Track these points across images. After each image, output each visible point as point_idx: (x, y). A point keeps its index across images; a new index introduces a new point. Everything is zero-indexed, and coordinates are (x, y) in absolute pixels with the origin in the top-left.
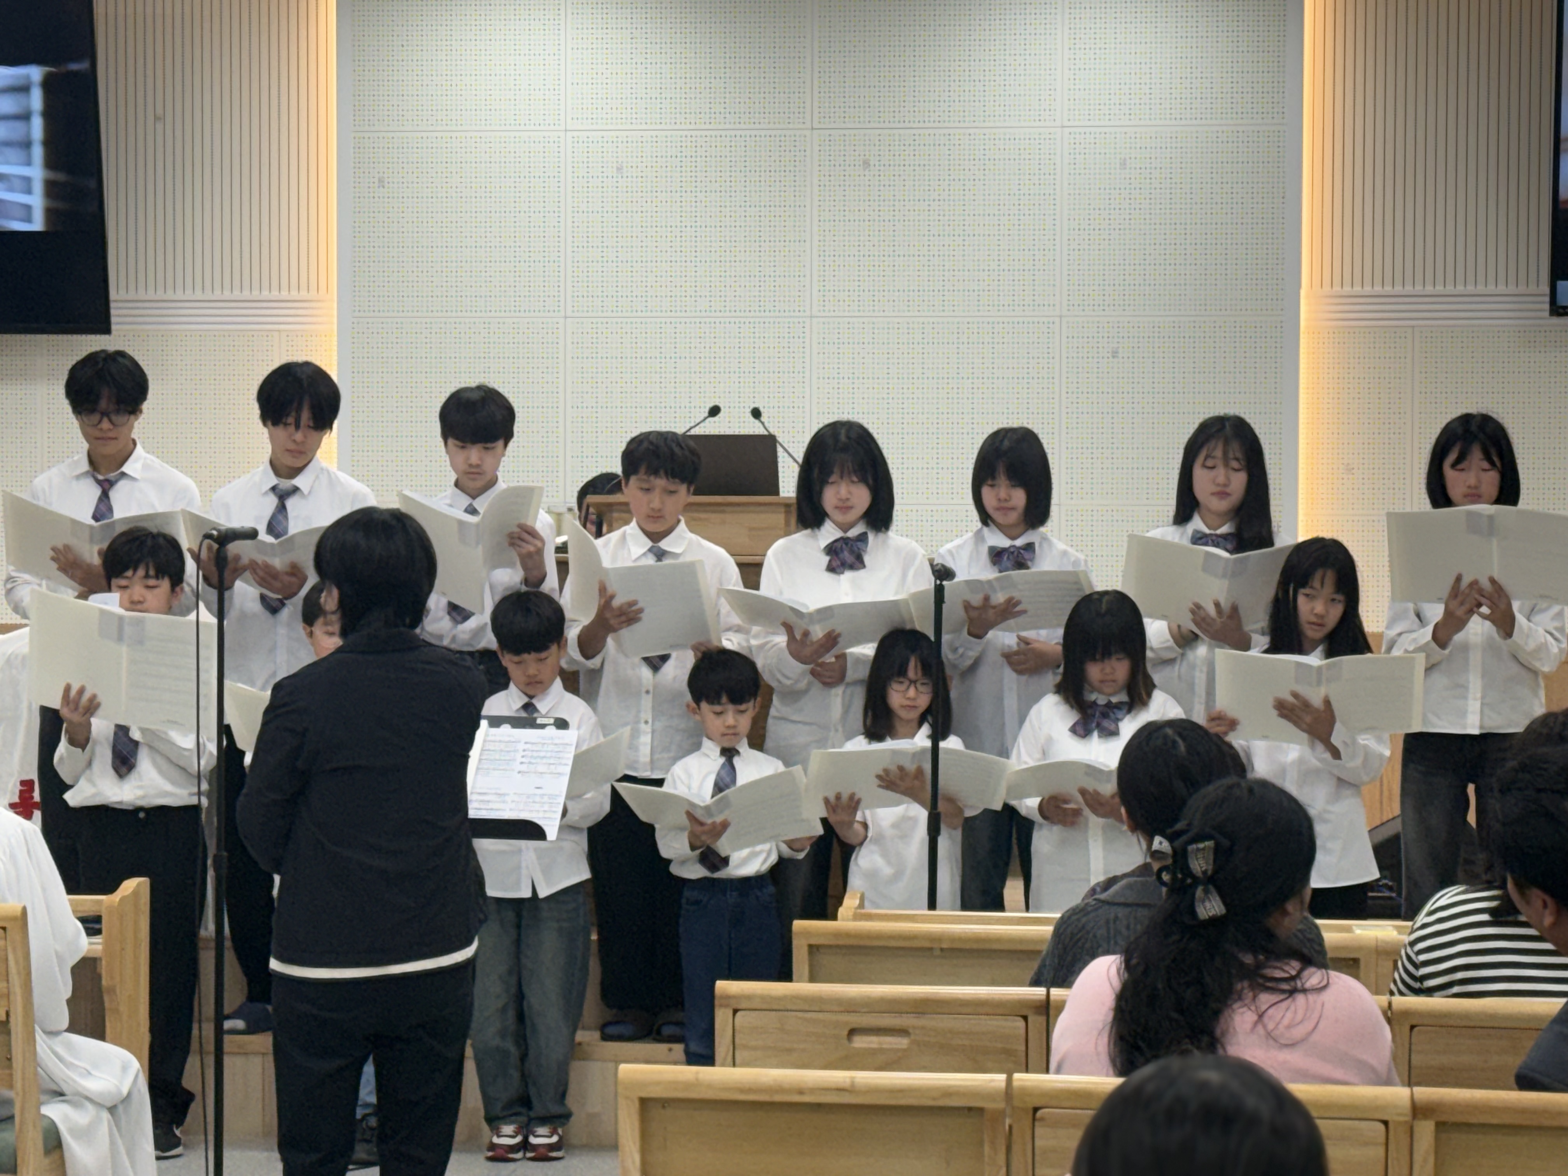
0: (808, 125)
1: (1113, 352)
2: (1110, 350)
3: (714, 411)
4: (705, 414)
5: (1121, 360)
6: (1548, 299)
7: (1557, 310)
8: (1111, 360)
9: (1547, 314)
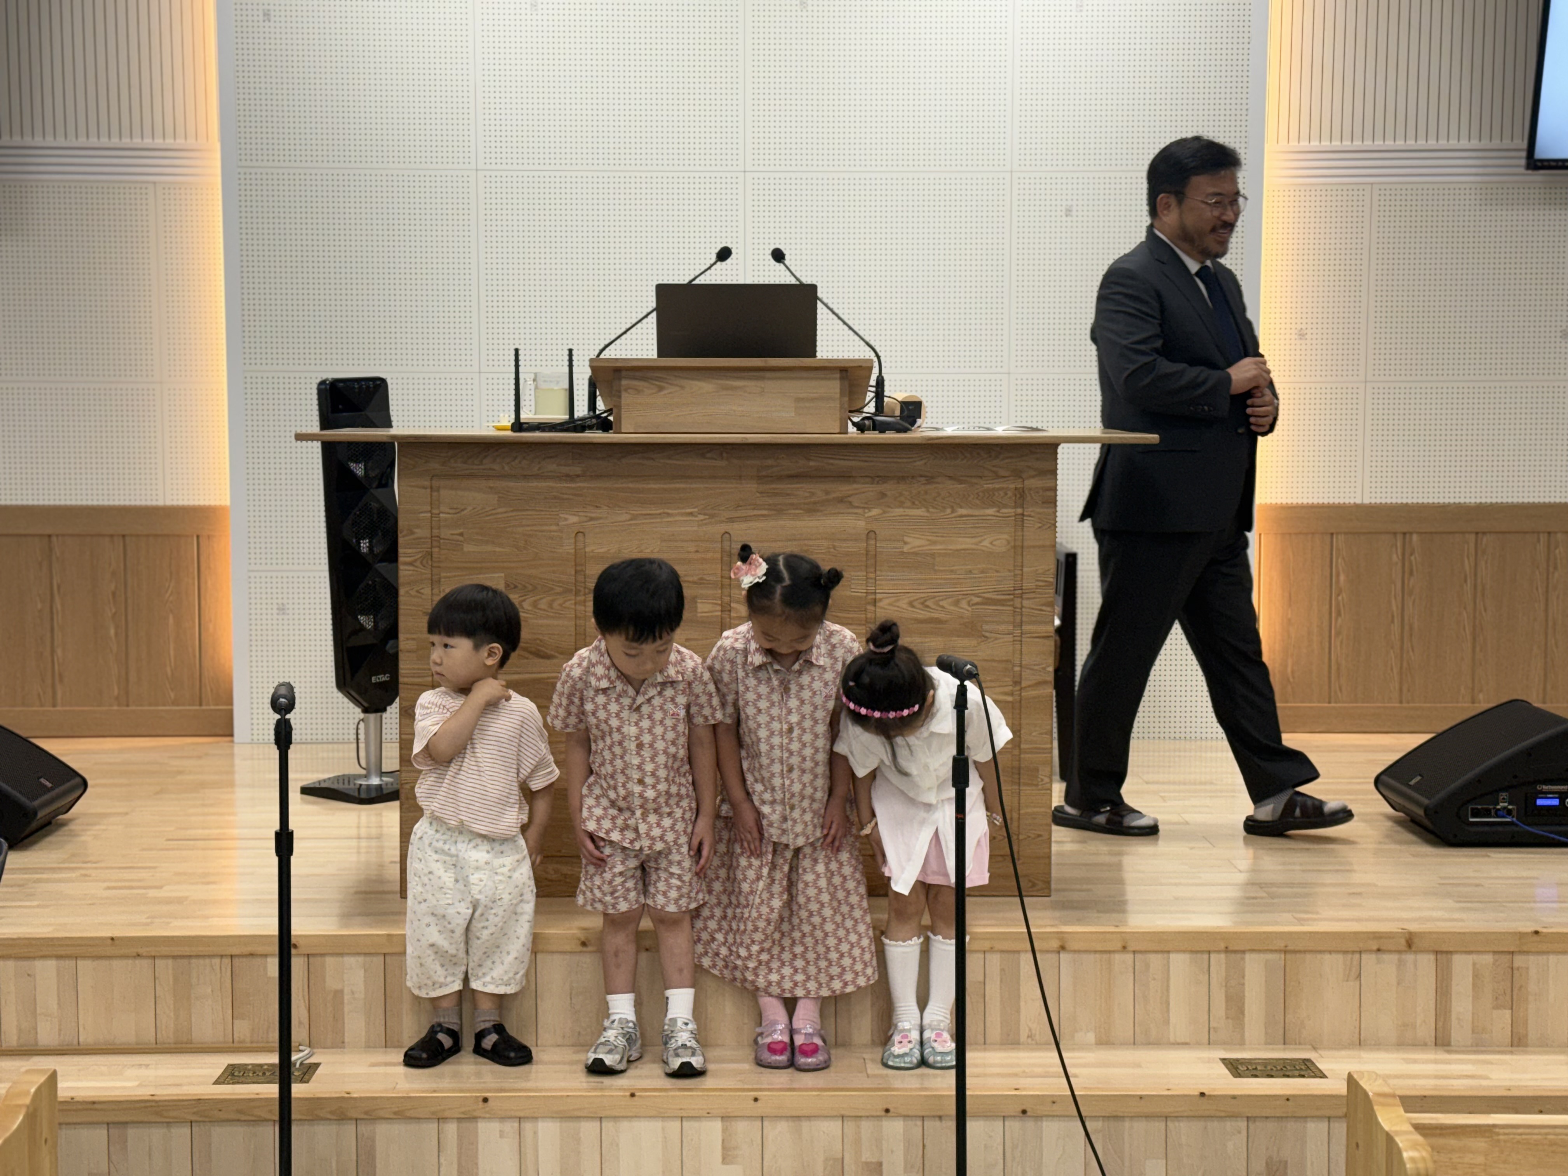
1: (1067, 210)
2: (1063, 208)
3: (724, 254)
4: (714, 258)
5: (1074, 219)
6: (1524, 154)
7: (1534, 163)
8: (1064, 219)
9: (1522, 170)
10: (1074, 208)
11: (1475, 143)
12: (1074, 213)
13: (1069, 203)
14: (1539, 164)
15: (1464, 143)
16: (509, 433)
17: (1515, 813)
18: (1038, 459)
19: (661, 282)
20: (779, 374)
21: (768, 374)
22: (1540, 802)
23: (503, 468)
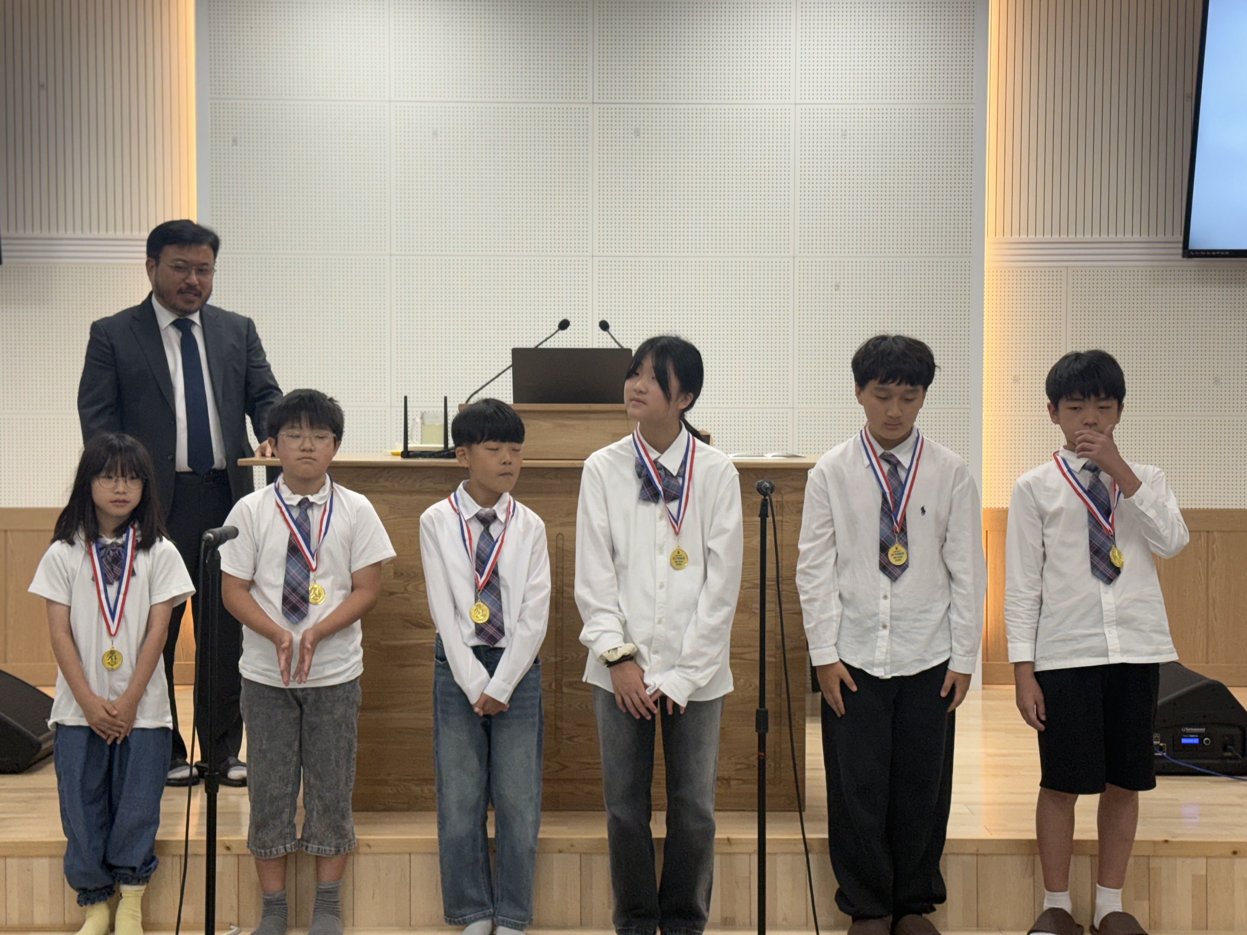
0: (590, 100)
1: (836, 286)
2: (833, 284)
3: (564, 325)
4: (557, 328)
5: (842, 292)
6: (1181, 245)
7: (1189, 253)
8: (834, 292)
9: (1180, 257)
10: (842, 284)
11: (1145, 237)
12: (842, 288)
13: (838, 280)
14: (1192, 253)
15: (1136, 237)
16: (399, 459)
17: (1165, 749)
18: (792, 480)
19: (516, 346)
20: (600, 416)
21: (592, 416)
22: (1184, 741)
23: (394, 486)
